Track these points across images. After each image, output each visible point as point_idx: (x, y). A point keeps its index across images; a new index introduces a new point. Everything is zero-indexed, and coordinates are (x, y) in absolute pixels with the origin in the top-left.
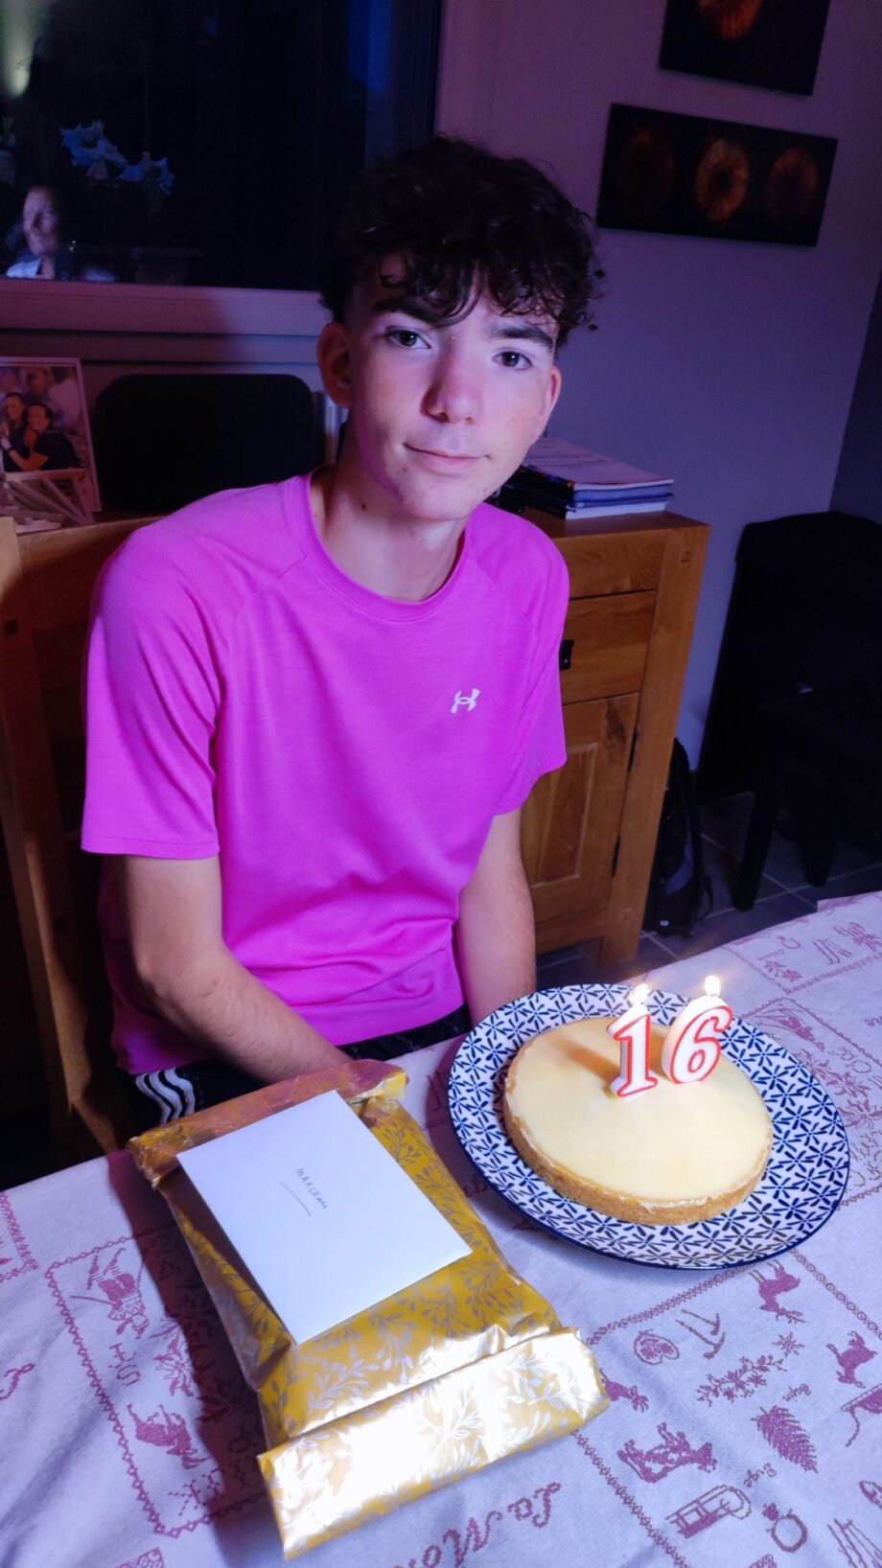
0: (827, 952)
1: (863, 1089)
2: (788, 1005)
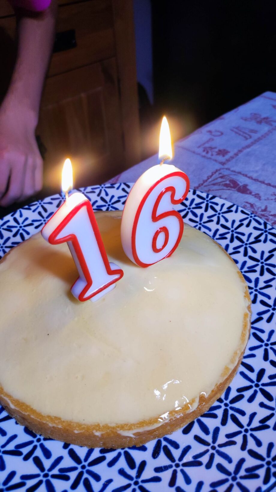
0: (241, 133)
2: (226, 173)
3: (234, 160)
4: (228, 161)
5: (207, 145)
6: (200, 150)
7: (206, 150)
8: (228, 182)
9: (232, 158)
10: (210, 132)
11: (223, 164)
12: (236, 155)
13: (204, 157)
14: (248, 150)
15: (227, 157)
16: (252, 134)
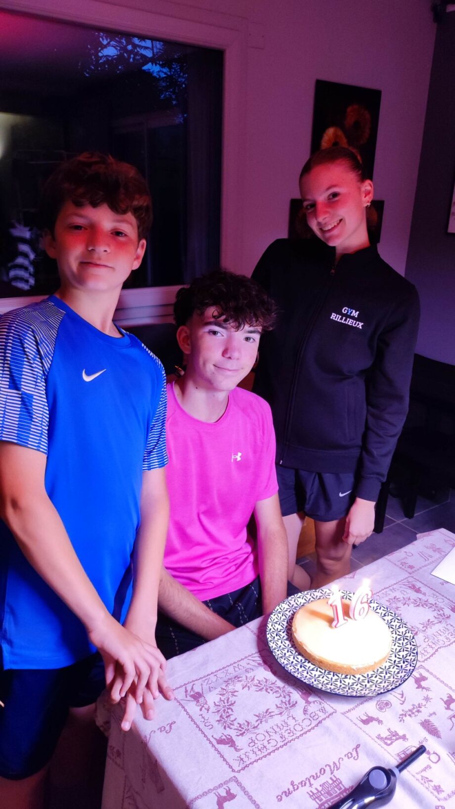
0: (423, 556)
1: (442, 609)
2: (411, 579)
3: (417, 572)
4: (413, 572)
5: (403, 561)
6: (399, 563)
7: (403, 564)
8: (411, 585)
9: (416, 571)
10: (406, 552)
11: (410, 573)
12: (418, 570)
13: (401, 568)
14: (425, 568)
15: (413, 570)
16: (430, 558)
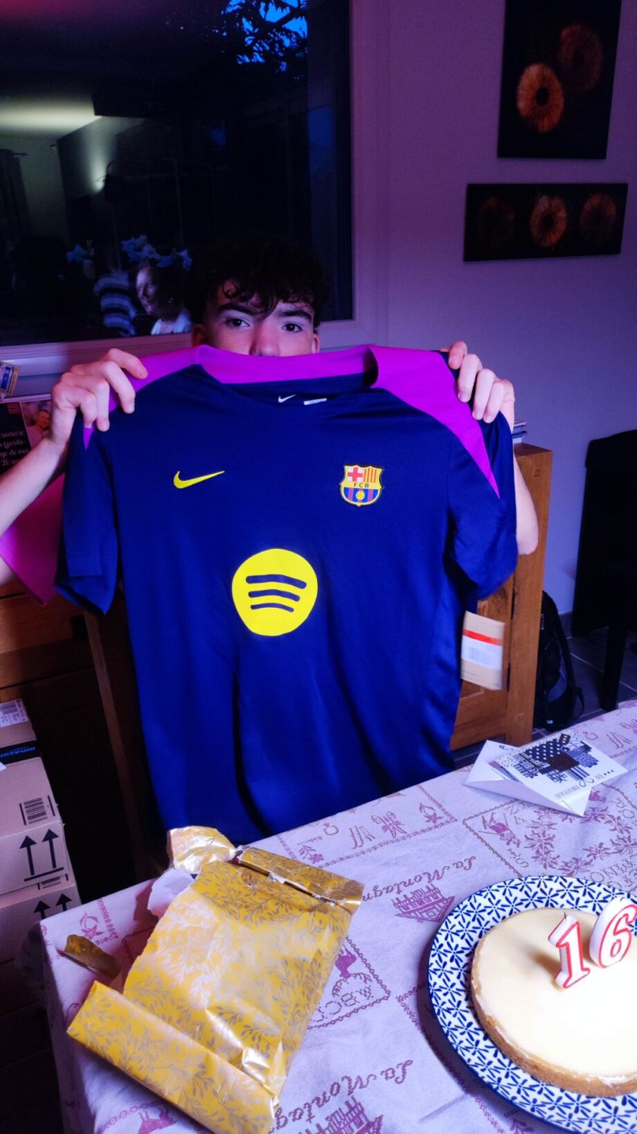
1: (627, 829)
